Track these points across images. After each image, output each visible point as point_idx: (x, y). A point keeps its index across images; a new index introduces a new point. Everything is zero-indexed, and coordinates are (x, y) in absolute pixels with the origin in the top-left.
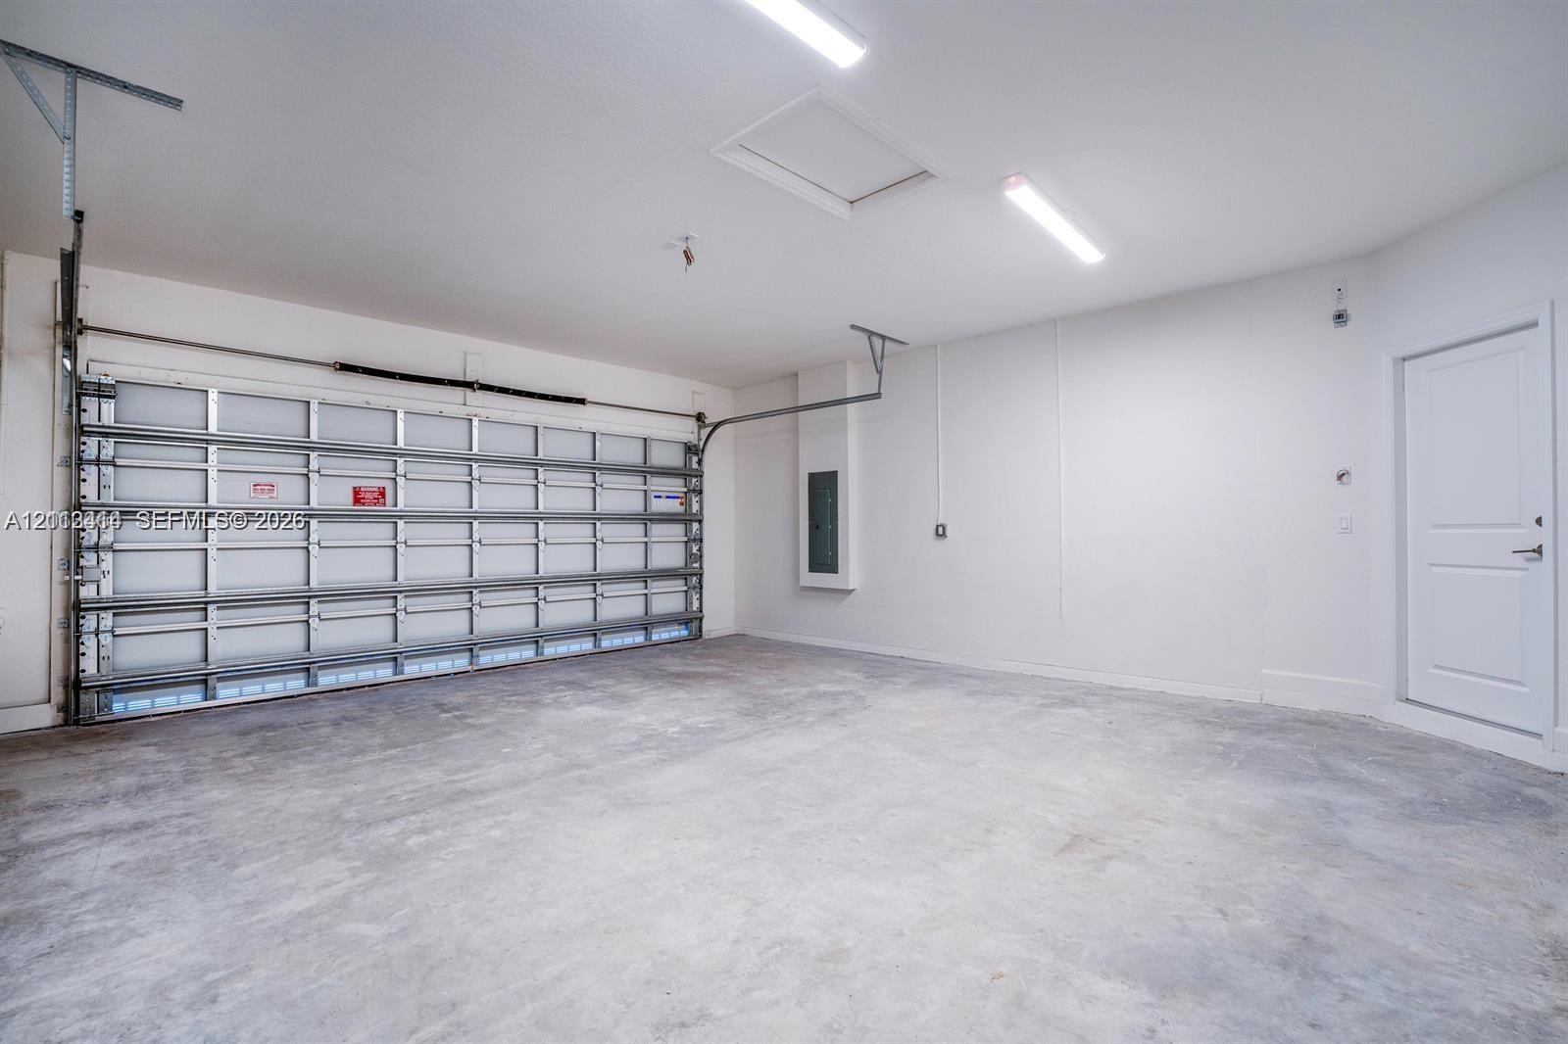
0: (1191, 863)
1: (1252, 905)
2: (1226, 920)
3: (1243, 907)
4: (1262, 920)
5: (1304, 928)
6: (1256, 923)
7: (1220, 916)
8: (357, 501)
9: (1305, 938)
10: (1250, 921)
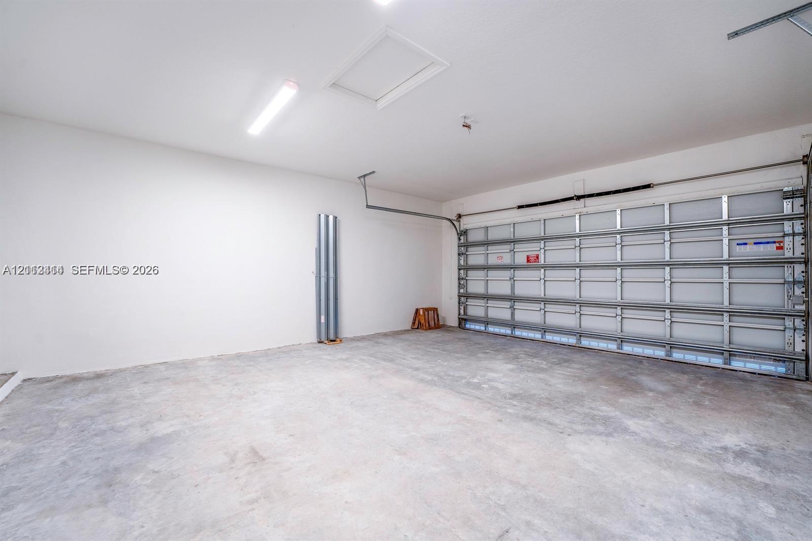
0: (196, 486)
1: (145, 485)
2: (152, 470)
3: (149, 481)
4: (136, 481)
5: (113, 491)
6: (138, 478)
7: (156, 470)
8: (528, 261)
9: (111, 486)
10: (141, 477)
